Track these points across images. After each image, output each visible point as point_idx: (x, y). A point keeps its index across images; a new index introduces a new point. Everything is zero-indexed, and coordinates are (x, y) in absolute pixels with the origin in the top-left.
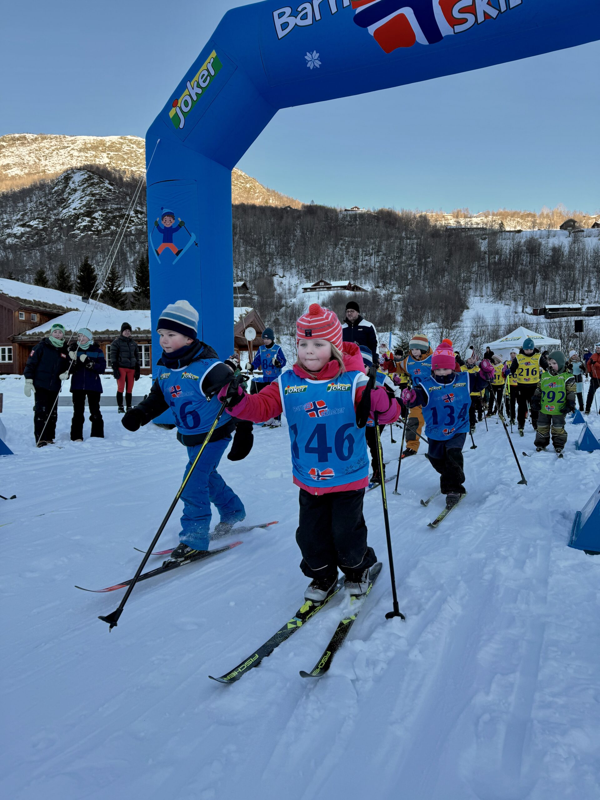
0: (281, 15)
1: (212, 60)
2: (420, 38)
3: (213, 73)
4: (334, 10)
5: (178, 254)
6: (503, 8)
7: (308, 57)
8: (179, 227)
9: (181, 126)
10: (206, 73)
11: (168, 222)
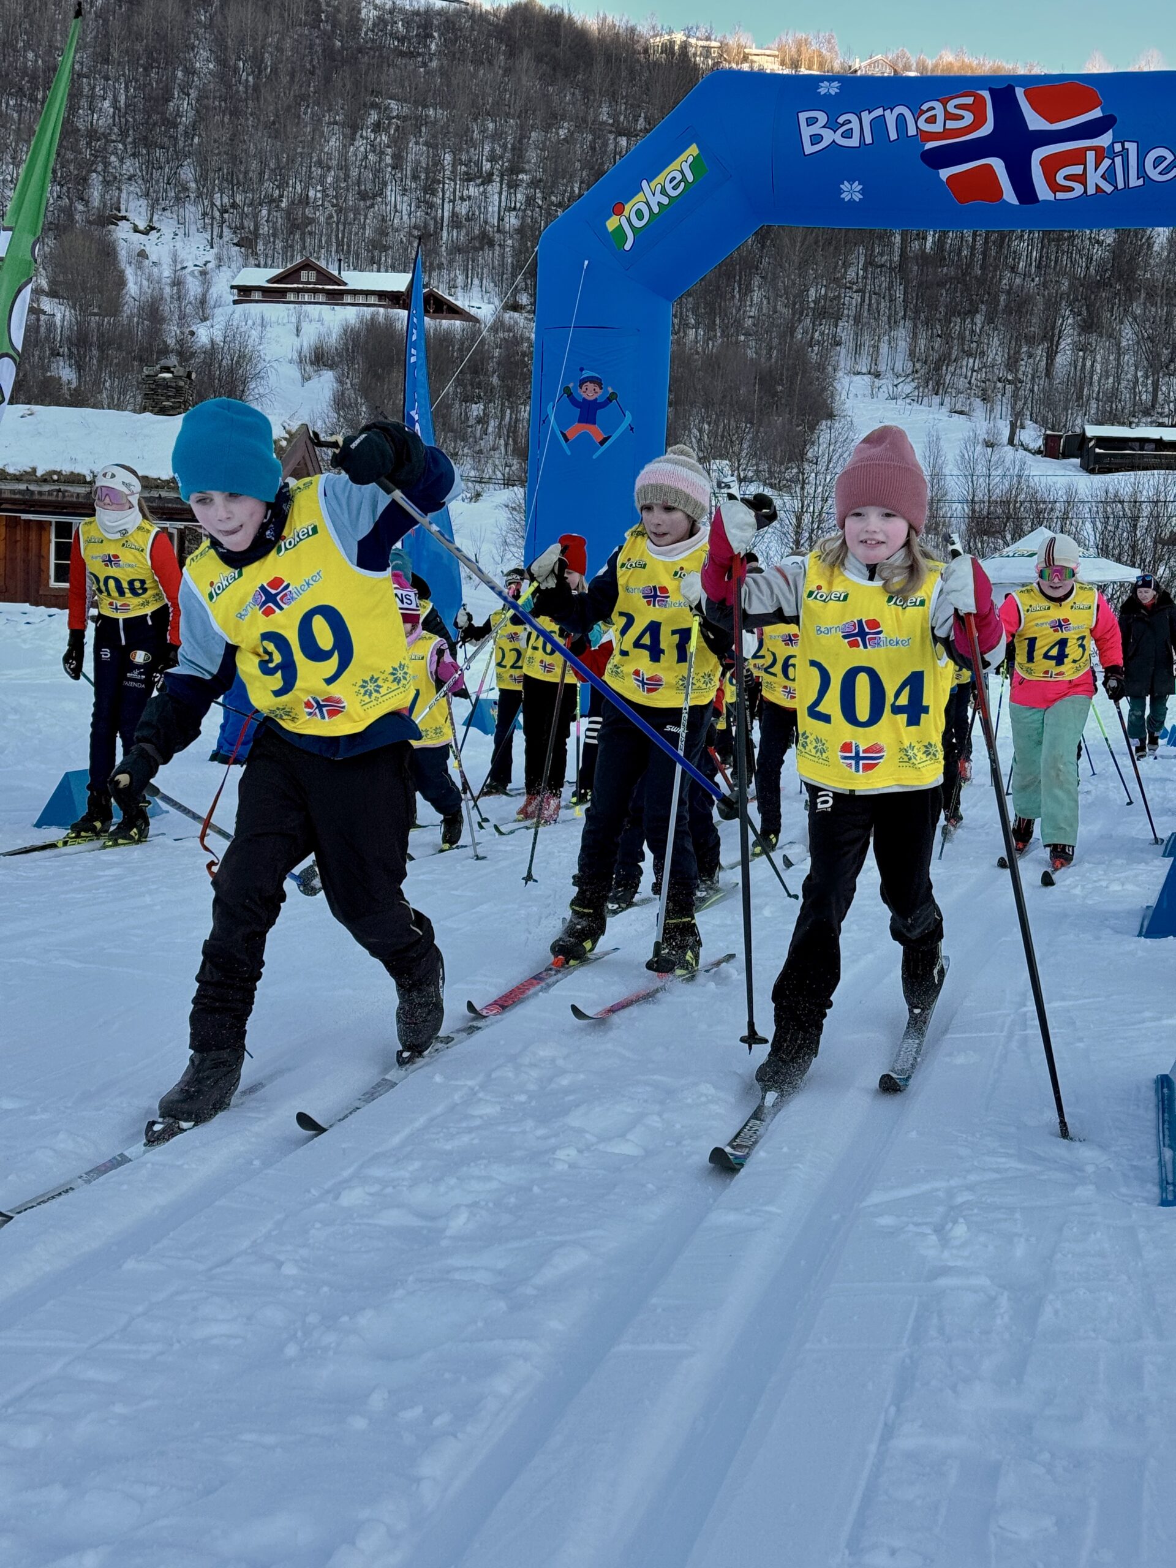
0: (811, 122)
1: (691, 159)
2: (1009, 195)
3: (690, 178)
4: (893, 136)
5: (602, 443)
6: (1121, 185)
7: (845, 186)
8: (609, 400)
9: (627, 247)
10: (679, 177)
11: (590, 392)
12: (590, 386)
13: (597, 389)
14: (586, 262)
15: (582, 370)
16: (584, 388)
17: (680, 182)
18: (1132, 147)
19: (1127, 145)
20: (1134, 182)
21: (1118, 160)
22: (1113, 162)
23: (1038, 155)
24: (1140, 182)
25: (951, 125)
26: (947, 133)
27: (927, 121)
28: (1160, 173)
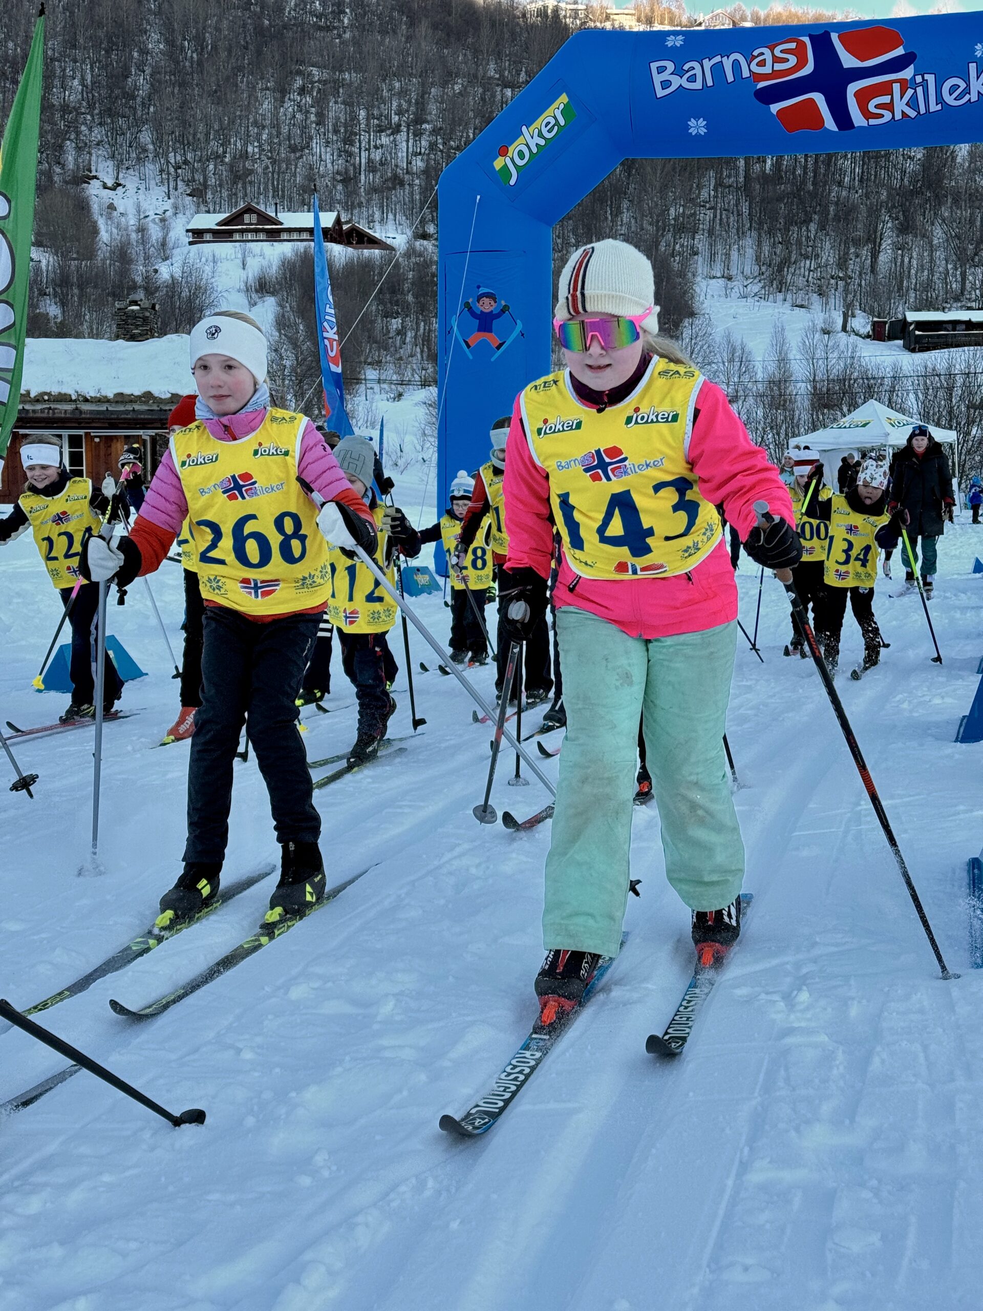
0: (661, 70)
1: (562, 106)
2: (830, 123)
3: (562, 122)
4: (730, 78)
5: (498, 348)
6: (923, 111)
7: (692, 123)
8: (503, 311)
9: (512, 182)
10: (553, 122)
11: (487, 306)
12: (486, 300)
13: (492, 303)
14: (478, 197)
15: (479, 287)
16: (481, 303)
17: (554, 126)
18: (930, 78)
19: (926, 77)
20: (934, 107)
21: (920, 90)
22: (916, 91)
23: (852, 88)
24: (939, 107)
25: (778, 67)
26: (775, 74)
27: (758, 65)
28: (955, 99)
